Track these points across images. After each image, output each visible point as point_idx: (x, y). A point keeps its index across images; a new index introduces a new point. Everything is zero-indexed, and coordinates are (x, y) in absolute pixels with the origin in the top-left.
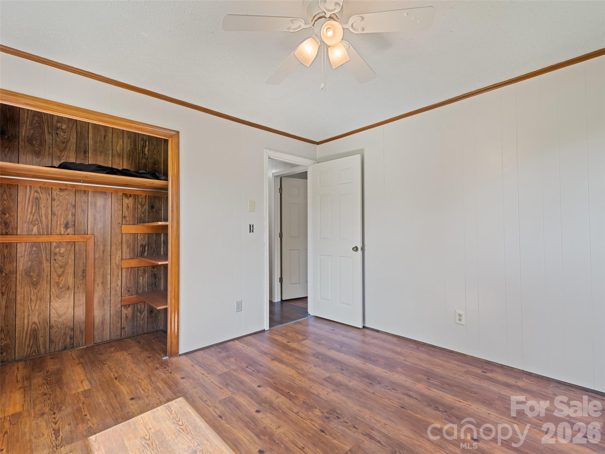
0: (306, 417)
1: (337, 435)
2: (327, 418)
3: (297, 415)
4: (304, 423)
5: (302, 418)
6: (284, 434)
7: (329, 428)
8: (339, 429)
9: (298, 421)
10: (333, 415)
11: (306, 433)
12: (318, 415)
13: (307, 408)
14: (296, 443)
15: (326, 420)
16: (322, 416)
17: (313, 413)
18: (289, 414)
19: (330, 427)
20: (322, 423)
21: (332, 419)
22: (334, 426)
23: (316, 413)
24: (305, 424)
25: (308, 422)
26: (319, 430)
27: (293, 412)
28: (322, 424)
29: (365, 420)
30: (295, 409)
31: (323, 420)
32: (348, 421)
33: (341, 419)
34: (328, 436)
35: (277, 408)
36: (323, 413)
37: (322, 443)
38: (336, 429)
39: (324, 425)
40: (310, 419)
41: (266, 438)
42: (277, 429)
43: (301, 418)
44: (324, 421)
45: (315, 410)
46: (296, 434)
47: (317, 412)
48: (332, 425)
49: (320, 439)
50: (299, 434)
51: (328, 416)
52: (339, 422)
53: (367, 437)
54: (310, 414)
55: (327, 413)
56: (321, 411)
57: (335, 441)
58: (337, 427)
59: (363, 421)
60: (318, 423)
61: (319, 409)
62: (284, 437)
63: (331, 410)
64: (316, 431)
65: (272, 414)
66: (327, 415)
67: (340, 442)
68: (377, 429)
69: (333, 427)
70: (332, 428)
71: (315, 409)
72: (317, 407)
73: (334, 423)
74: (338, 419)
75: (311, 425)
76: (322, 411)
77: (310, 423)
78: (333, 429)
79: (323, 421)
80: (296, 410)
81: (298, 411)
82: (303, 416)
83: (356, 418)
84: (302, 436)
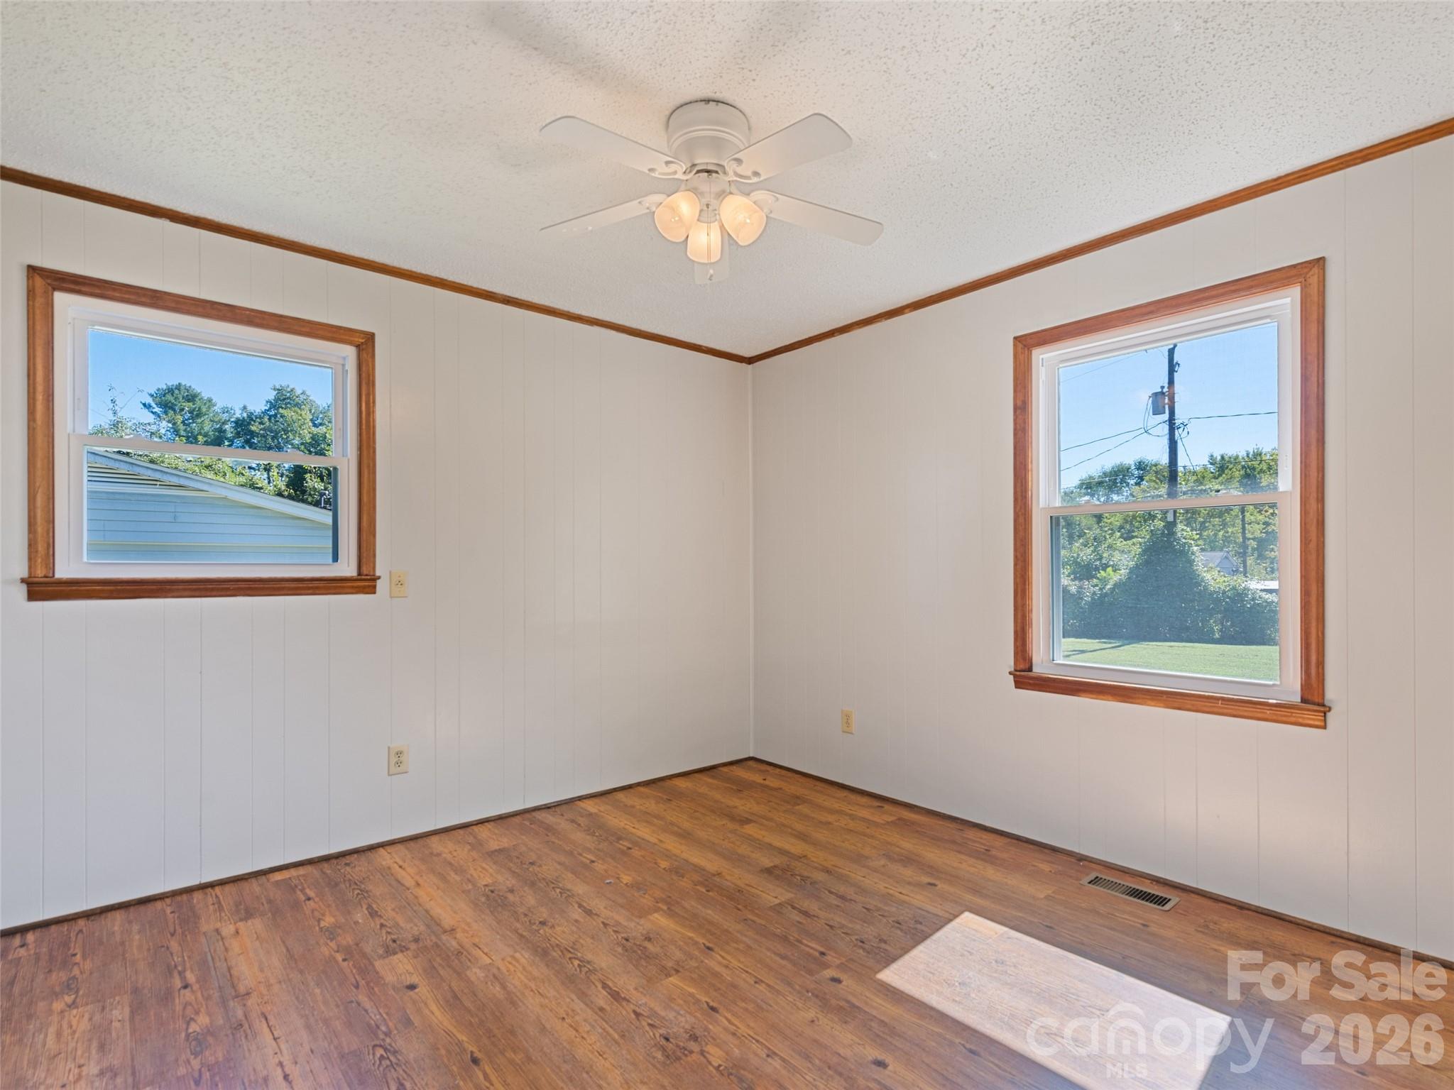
0: (747, 1041)
1: (685, 1001)
2: (694, 1038)
3: (772, 1048)
4: (753, 1028)
5: (757, 1041)
6: (798, 1008)
7: (698, 1015)
8: (675, 1011)
9: (768, 1033)
10: (678, 1046)
11: (751, 1007)
12: (718, 1046)
13: (744, 1069)
14: (770, 992)
15: (698, 1033)
16: (707, 1044)
17: (727, 1053)
18: (793, 1054)
19: (695, 1017)
20: (711, 1027)
21: (684, 1035)
22: (683, 1019)
23: (720, 1053)
24: (752, 1024)
25: (743, 1030)
26: (720, 1011)
27: (783, 1060)
28: (711, 1024)
29: (604, 1029)
30: (778, 1067)
31: (706, 1034)
32: (647, 1028)
33: (661, 1035)
34: (704, 999)
35: (830, 1072)
36: (702, 1053)
37: (719, 989)
38: (682, 1012)
39: (707, 1021)
40: (739, 1038)
41: (834, 1002)
42: (815, 1019)
43: (761, 1040)
44: (705, 1031)
45: (720, 1062)
46: (771, 1006)
47: (716, 1056)
48: (686, 1021)
49: (721, 994)
50: (765, 1006)
51: (692, 1043)
52: (668, 1028)
53: (623, 996)
54: (735, 1049)
55: (691, 1052)
56: (705, 1057)
57: (692, 990)
58: (679, 1017)
59: (611, 1027)
60: (719, 1025)
61: (710, 1063)
62: (798, 1003)
63: (678, 1059)
64: (728, 1010)
65: (839, 1055)
66: (693, 1046)
67: (682, 989)
68: (592, 1009)
69: (688, 1016)
70: (690, 1013)
71: (720, 1066)
72: (714, 1071)
73: (682, 1024)
74: (668, 1033)
75: (738, 1024)
76: (702, 1058)
77: (738, 1028)
78: (687, 1012)
79: (706, 1029)
80: (776, 1063)
81: (769, 1060)
82: (755, 1046)
83: (623, 1036)
84: (759, 1001)
